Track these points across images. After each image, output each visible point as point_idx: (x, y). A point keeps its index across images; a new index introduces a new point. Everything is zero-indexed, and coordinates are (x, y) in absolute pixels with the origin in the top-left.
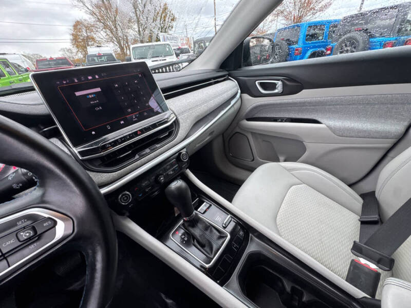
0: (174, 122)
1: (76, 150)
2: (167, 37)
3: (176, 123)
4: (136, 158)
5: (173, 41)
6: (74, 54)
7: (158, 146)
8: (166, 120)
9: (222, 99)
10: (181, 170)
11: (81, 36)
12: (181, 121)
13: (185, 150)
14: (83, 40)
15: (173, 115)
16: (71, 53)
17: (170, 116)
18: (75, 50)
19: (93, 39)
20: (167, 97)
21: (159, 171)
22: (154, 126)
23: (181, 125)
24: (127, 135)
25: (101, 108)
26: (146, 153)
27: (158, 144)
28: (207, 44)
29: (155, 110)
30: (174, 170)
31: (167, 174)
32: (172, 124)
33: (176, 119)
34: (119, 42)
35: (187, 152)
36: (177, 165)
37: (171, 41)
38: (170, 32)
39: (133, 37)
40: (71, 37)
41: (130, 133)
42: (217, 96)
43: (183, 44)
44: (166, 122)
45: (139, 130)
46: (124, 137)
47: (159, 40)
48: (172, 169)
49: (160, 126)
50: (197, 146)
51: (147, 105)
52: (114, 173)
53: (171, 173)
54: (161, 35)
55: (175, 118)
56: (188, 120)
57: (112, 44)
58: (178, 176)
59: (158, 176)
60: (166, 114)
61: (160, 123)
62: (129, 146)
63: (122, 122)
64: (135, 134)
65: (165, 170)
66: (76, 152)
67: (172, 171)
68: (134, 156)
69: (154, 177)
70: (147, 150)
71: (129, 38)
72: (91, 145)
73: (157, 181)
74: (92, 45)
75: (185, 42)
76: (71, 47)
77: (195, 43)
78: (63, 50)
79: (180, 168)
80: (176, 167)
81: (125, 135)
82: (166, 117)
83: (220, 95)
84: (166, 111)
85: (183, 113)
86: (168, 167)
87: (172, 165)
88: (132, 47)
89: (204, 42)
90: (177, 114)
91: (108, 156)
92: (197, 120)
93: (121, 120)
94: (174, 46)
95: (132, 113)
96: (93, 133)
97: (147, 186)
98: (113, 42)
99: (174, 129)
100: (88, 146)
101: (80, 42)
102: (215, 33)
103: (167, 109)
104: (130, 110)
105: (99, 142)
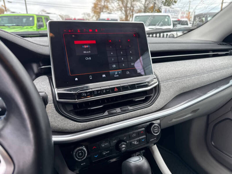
0: (155, 87)
1: (57, 91)
2: (169, 10)
3: (157, 89)
4: (105, 114)
5: (173, 14)
6: (91, 17)
7: (130, 108)
8: (147, 83)
9: (218, 75)
10: (148, 142)
11: (100, 5)
12: (162, 88)
13: (158, 121)
14: (100, 8)
15: (156, 80)
16: (89, 16)
17: (152, 81)
18: (92, 14)
19: (107, 8)
20: (155, 61)
21: (124, 136)
22: (133, 87)
23: (162, 93)
24: (104, 89)
25: (90, 58)
26: (116, 113)
27: (130, 106)
28: (209, 19)
29: (139, 71)
30: (139, 141)
31: (131, 143)
32: (152, 89)
33: (158, 85)
34: (126, 11)
35: (160, 124)
36: (144, 136)
37: (171, 14)
38: (172, 6)
39: (139, 8)
40: (93, 5)
41: (108, 87)
42: (214, 71)
43: (182, 17)
44: (146, 86)
45: (117, 87)
46: (100, 90)
47: (161, 12)
48: (138, 139)
49: (138, 88)
50: (174, 120)
51: (132, 64)
52: (80, 123)
53: (136, 143)
54: (164, 8)
55: (157, 83)
56: (171, 90)
57: (120, 12)
58: (142, 149)
59: (120, 142)
60: (149, 77)
61: (139, 86)
62: (102, 101)
63: (104, 76)
64: (112, 90)
65: (130, 137)
66: (56, 93)
67: (137, 141)
68: (104, 112)
69: (116, 141)
70: (118, 110)
71: (135, 9)
72: (70, 90)
73: (117, 147)
74: (105, 12)
75: (185, 15)
76: (90, 13)
77: (195, 17)
78: (84, 14)
79: (147, 141)
80: (143, 139)
81: (102, 88)
82: (147, 80)
83: (217, 70)
84: (150, 74)
85: (167, 80)
86: (134, 135)
87: (139, 134)
88: (135, 15)
89: (207, 16)
90: (160, 80)
91: (81, 104)
92: (182, 92)
93: (104, 74)
94: (173, 18)
95: (115, 69)
96: (76, 79)
97: (106, 149)
98: (121, 11)
99: (152, 95)
100: (68, 91)
101: (98, 9)
102: (220, 10)
103: (151, 72)
104: (114, 66)
105: (77, 89)
